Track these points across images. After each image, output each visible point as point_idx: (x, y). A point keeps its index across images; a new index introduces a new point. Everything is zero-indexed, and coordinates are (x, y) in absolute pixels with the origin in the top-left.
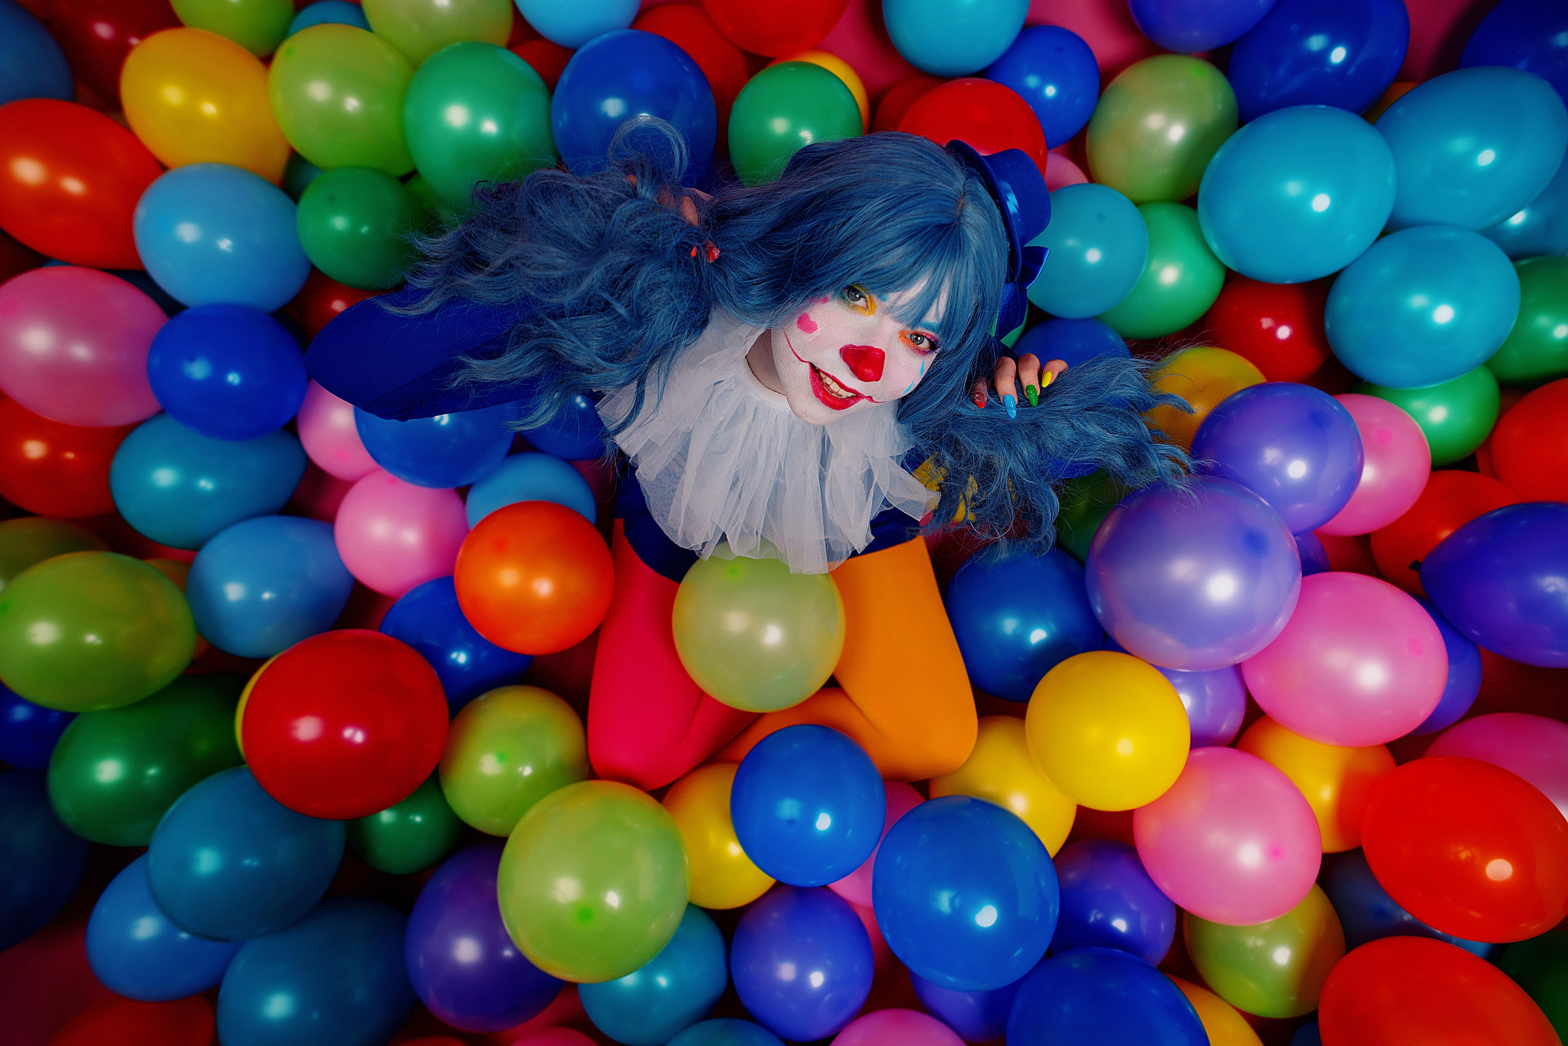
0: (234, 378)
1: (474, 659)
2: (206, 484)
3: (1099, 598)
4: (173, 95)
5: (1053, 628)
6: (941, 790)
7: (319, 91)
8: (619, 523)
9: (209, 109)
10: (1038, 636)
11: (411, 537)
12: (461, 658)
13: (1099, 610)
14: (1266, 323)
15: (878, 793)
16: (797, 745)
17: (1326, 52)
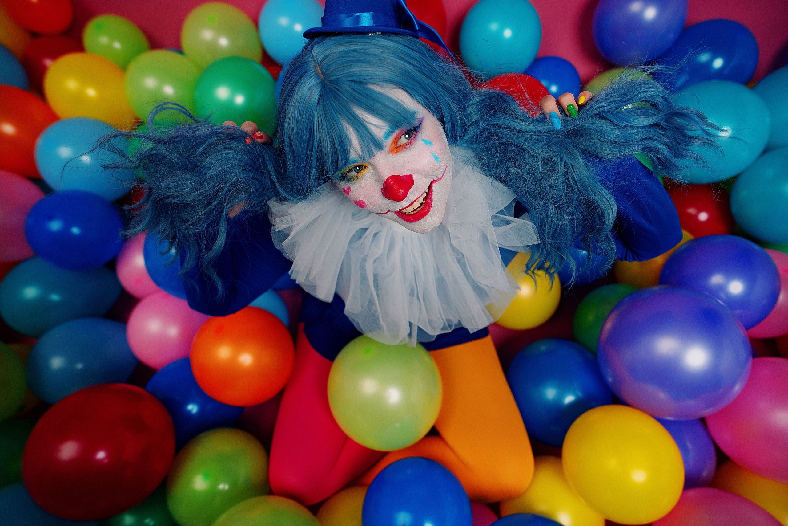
0: (75, 230)
1: (201, 411)
2: (55, 297)
3: (609, 372)
4: (72, 84)
5: (580, 394)
6: (509, 510)
7: (150, 82)
8: (302, 325)
9: (91, 92)
10: (569, 399)
11: (173, 331)
12: (193, 408)
13: (610, 380)
14: (692, 211)
15: (467, 509)
16: (409, 472)
17: (710, 62)
